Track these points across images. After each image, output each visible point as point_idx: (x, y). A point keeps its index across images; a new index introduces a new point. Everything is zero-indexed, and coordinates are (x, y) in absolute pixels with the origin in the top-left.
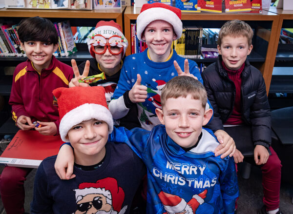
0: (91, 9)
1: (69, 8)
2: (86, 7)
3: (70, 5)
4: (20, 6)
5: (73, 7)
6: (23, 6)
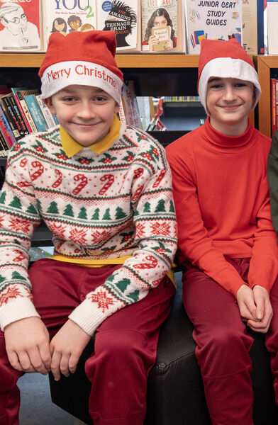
0: (184, 51)
1: (139, 49)
2: (175, 45)
3: (140, 43)
4: (32, 47)
5: (146, 49)
6: (36, 47)
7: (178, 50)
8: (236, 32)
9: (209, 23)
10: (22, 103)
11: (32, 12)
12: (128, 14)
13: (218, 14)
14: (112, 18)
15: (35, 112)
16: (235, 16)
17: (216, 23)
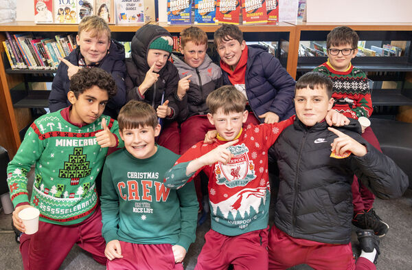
0: (115, 23)
2: (109, 21)
4: (49, 22)
7: (111, 23)
8: (141, 13)
9: (127, 9)
10: (46, 46)
11: (49, 5)
12: (90, 7)
13: (132, 5)
14: (83, 8)
15: (51, 50)
16: (140, 5)
17: (130, 9)
